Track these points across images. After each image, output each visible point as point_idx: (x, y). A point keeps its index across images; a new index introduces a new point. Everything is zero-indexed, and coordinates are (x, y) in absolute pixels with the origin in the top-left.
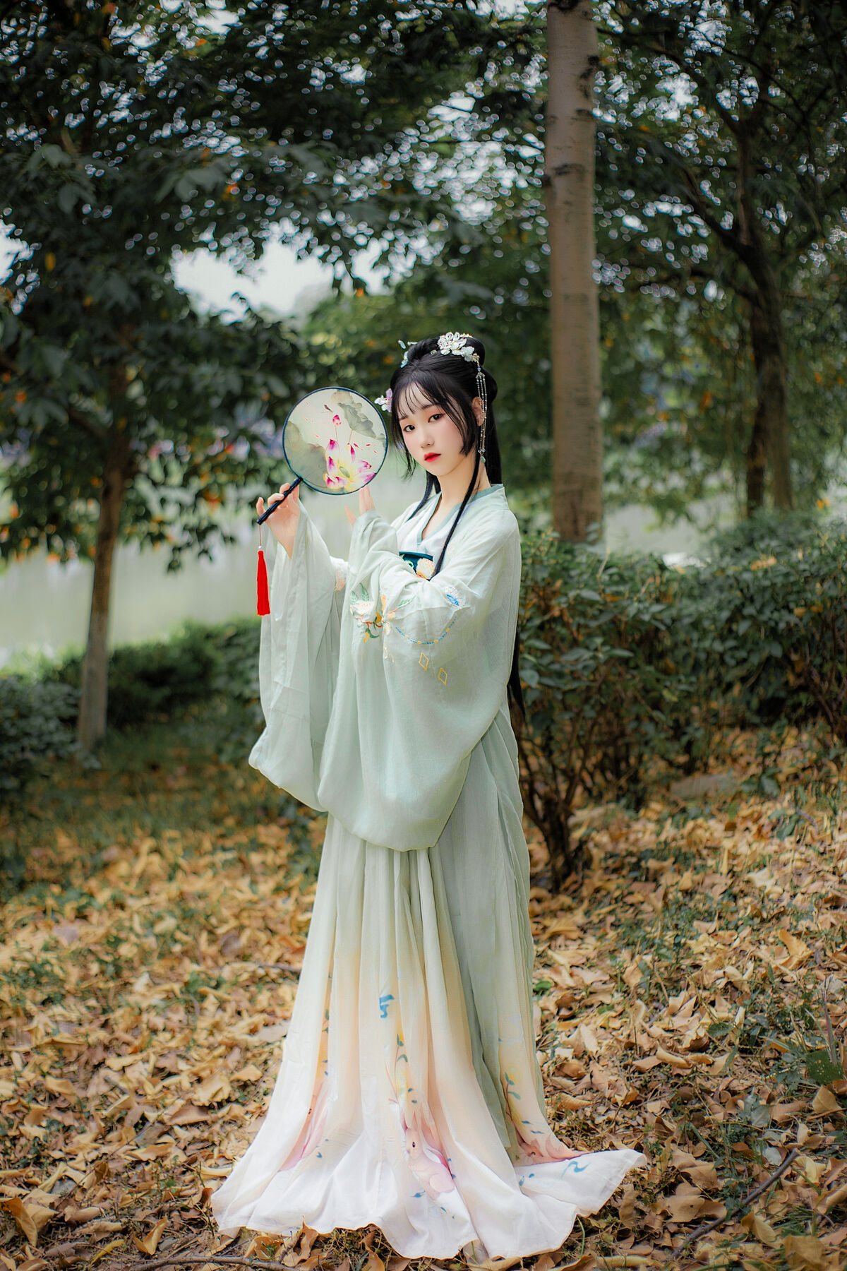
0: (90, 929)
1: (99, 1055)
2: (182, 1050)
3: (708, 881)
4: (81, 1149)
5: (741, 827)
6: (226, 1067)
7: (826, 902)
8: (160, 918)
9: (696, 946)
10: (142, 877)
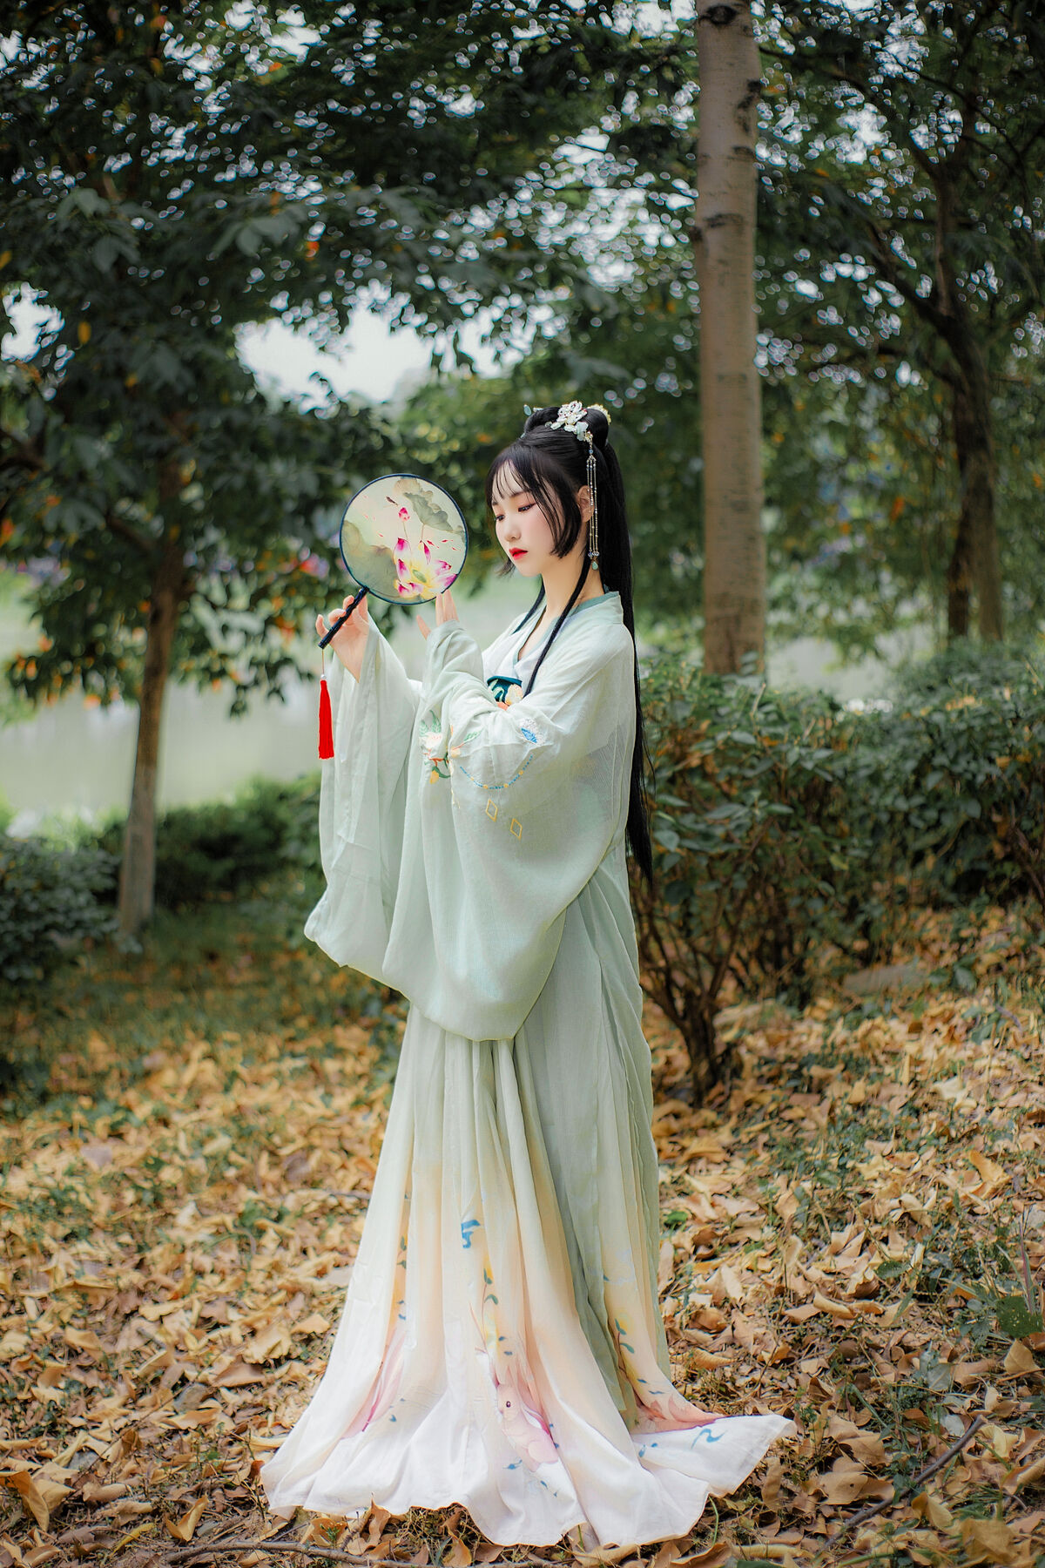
0: (126, 1150)
1: (132, 1301)
2: (233, 1297)
3: (884, 1093)
4: (107, 1415)
5: (928, 1028)
6: (286, 1317)
7: (1030, 1118)
8: (211, 1136)
9: (868, 1171)
10: (190, 1088)
